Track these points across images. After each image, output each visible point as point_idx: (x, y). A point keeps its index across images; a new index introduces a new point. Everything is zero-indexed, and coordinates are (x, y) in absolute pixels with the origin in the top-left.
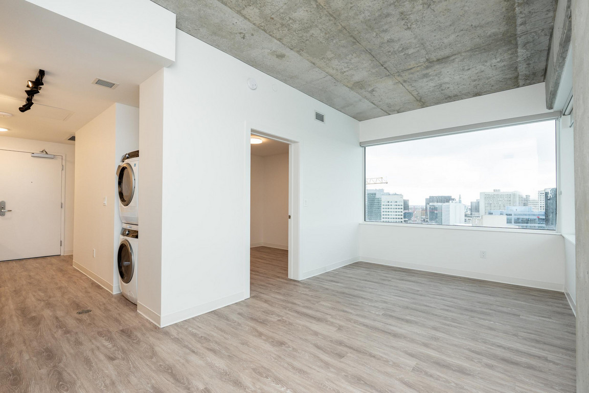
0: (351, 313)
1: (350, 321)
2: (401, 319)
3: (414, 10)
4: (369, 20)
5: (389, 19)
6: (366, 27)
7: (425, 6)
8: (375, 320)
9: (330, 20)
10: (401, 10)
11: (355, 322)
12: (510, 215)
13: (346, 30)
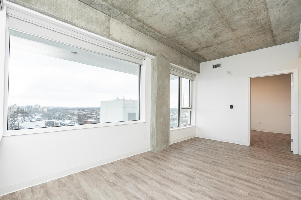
0: (216, 180)
1: (215, 175)
2: (186, 175)
3: (185, 22)
4: (205, 17)
5: (195, 17)
6: (207, 13)
8: (201, 175)
11: (212, 174)
13: (218, 11)
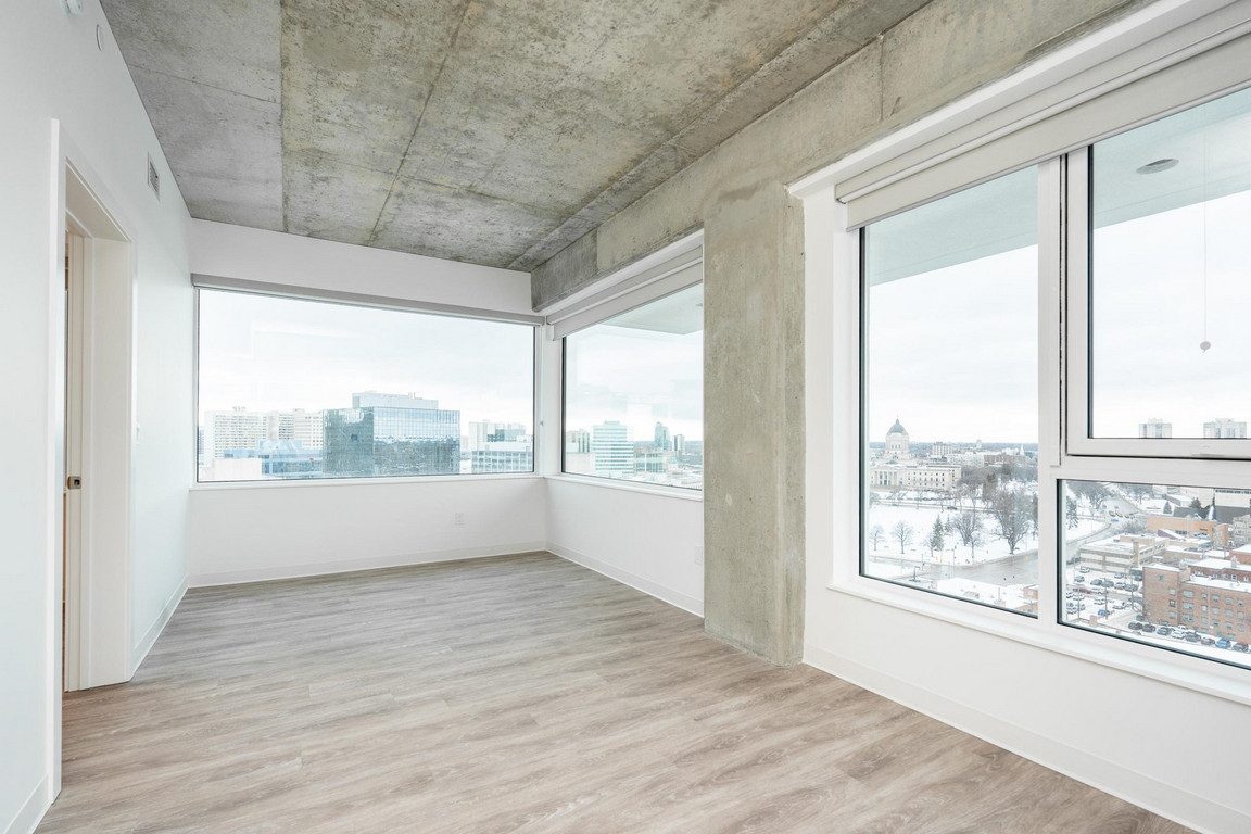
3: (547, 124)
4: (489, 90)
5: (508, 110)
6: (470, 93)
7: (560, 130)
9: (441, 39)
10: (535, 112)
12: (267, 457)
13: (440, 72)
